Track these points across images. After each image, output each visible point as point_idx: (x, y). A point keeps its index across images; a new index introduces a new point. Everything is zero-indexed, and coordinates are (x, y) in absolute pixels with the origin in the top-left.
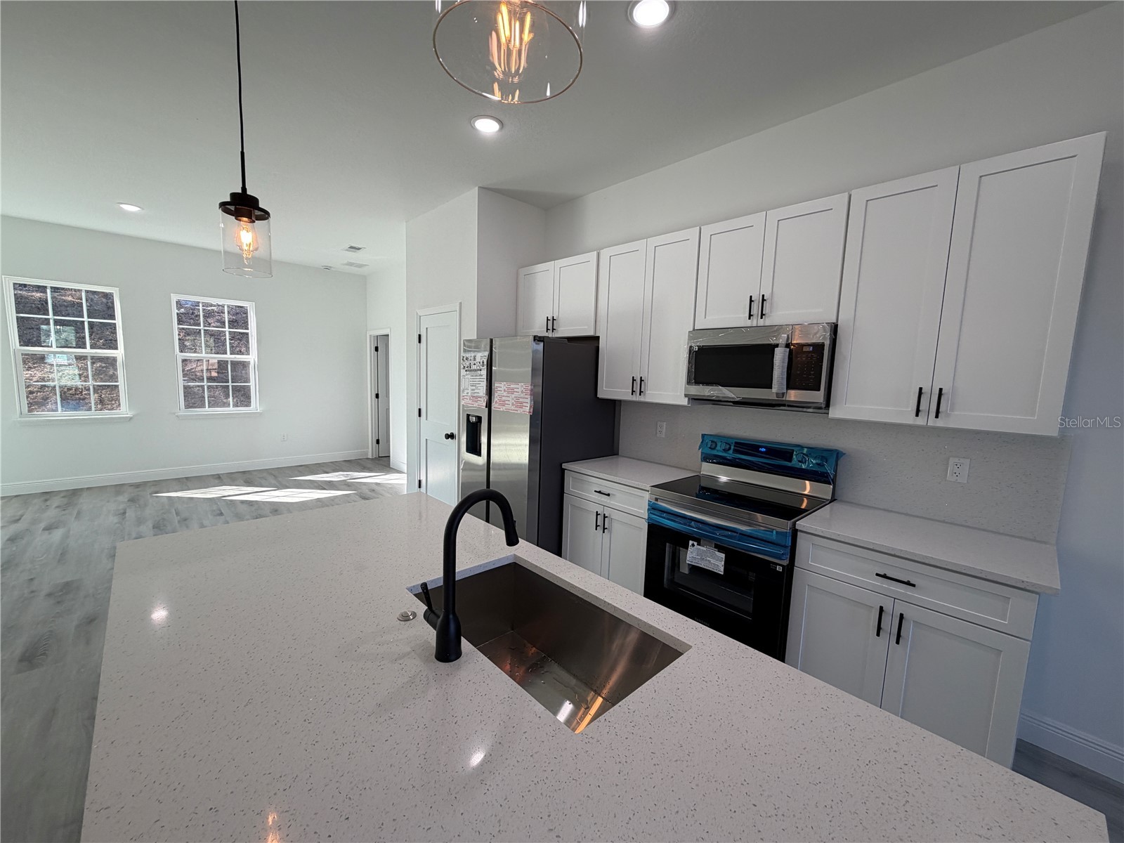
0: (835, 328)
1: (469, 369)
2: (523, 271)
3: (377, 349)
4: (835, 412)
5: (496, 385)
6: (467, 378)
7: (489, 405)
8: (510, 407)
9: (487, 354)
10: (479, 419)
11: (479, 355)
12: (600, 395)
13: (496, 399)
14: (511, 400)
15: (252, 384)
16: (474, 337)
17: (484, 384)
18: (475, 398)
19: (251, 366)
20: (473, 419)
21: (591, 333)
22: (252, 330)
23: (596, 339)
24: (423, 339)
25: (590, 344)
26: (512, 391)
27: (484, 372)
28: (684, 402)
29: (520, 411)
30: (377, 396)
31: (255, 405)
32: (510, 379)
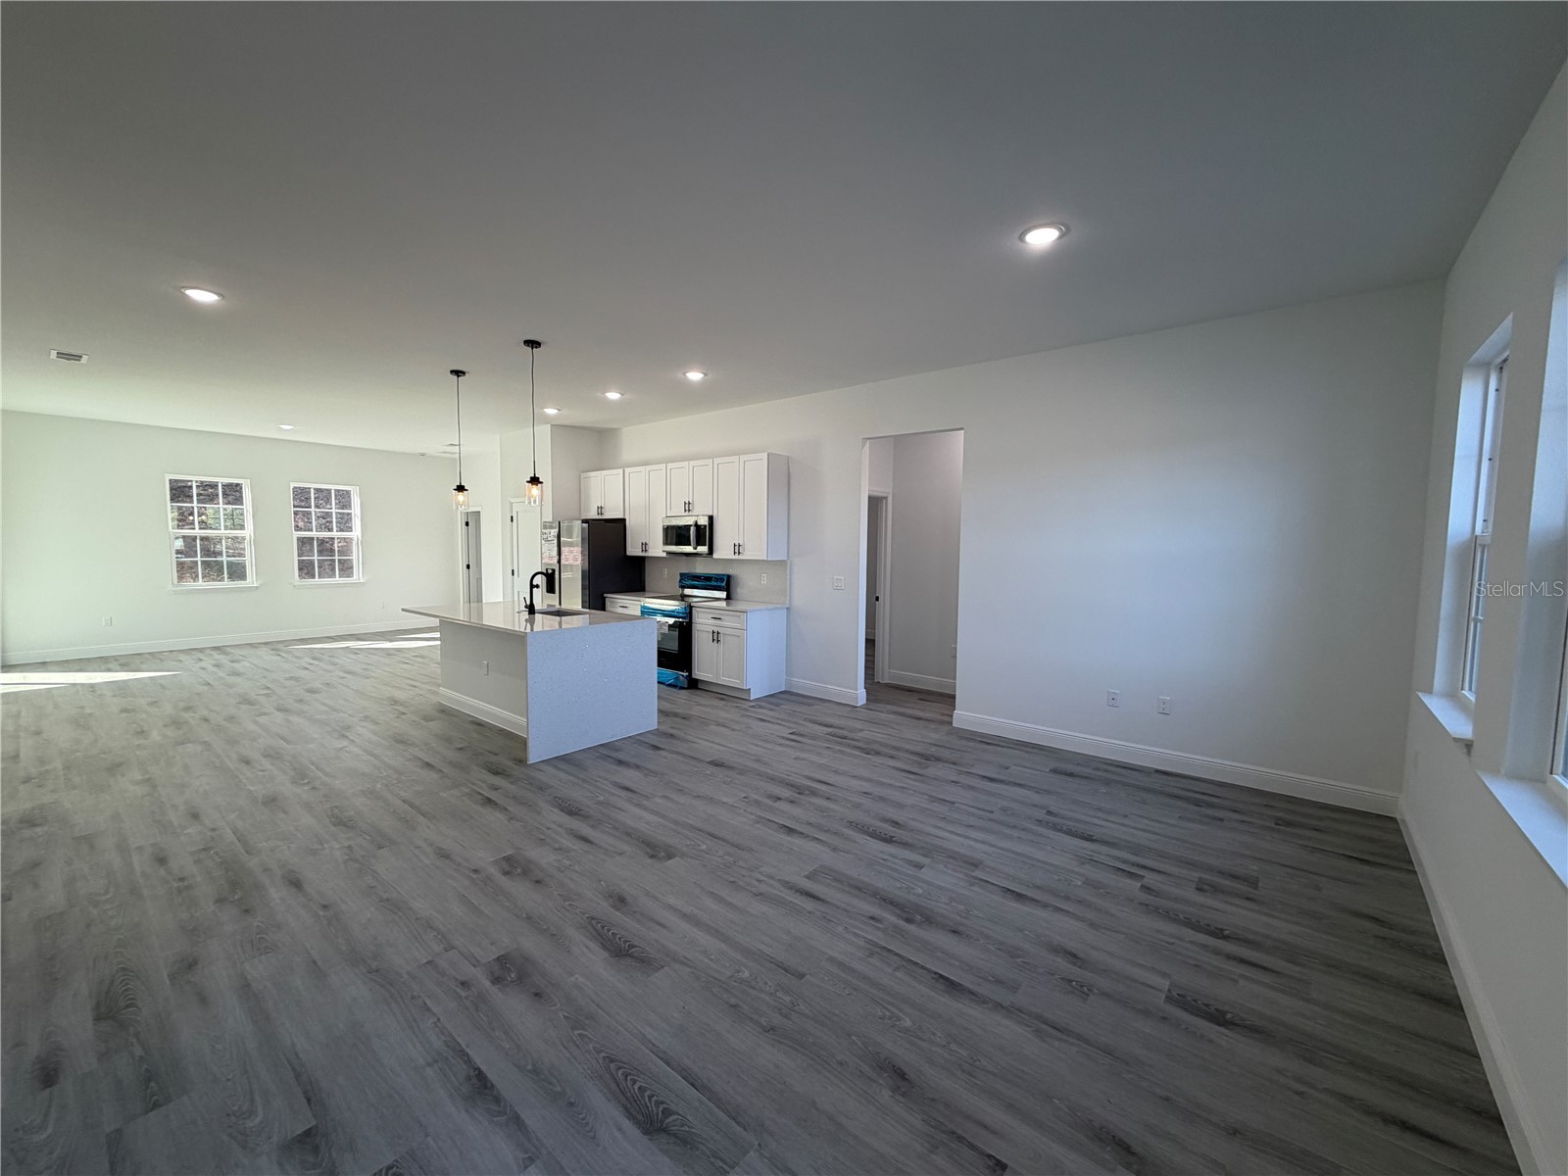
0: (711, 518)
1: (547, 540)
2: (583, 476)
3: (467, 524)
4: (715, 556)
5: (563, 549)
6: (546, 546)
7: (559, 562)
8: (571, 562)
9: (557, 530)
10: (554, 570)
11: (552, 531)
12: (628, 554)
13: (563, 557)
14: (571, 557)
15: (354, 557)
16: (551, 520)
17: (556, 549)
18: (551, 557)
19: (354, 543)
20: (550, 571)
21: (622, 517)
22: (356, 510)
23: (624, 520)
24: (515, 519)
25: (620, 524)
26: (571, 552)
27: (556, 541)
28: (664, 555)
29: (576, 563)
30: (468, 567)
31: (358, 575)
32: (570, 545)
